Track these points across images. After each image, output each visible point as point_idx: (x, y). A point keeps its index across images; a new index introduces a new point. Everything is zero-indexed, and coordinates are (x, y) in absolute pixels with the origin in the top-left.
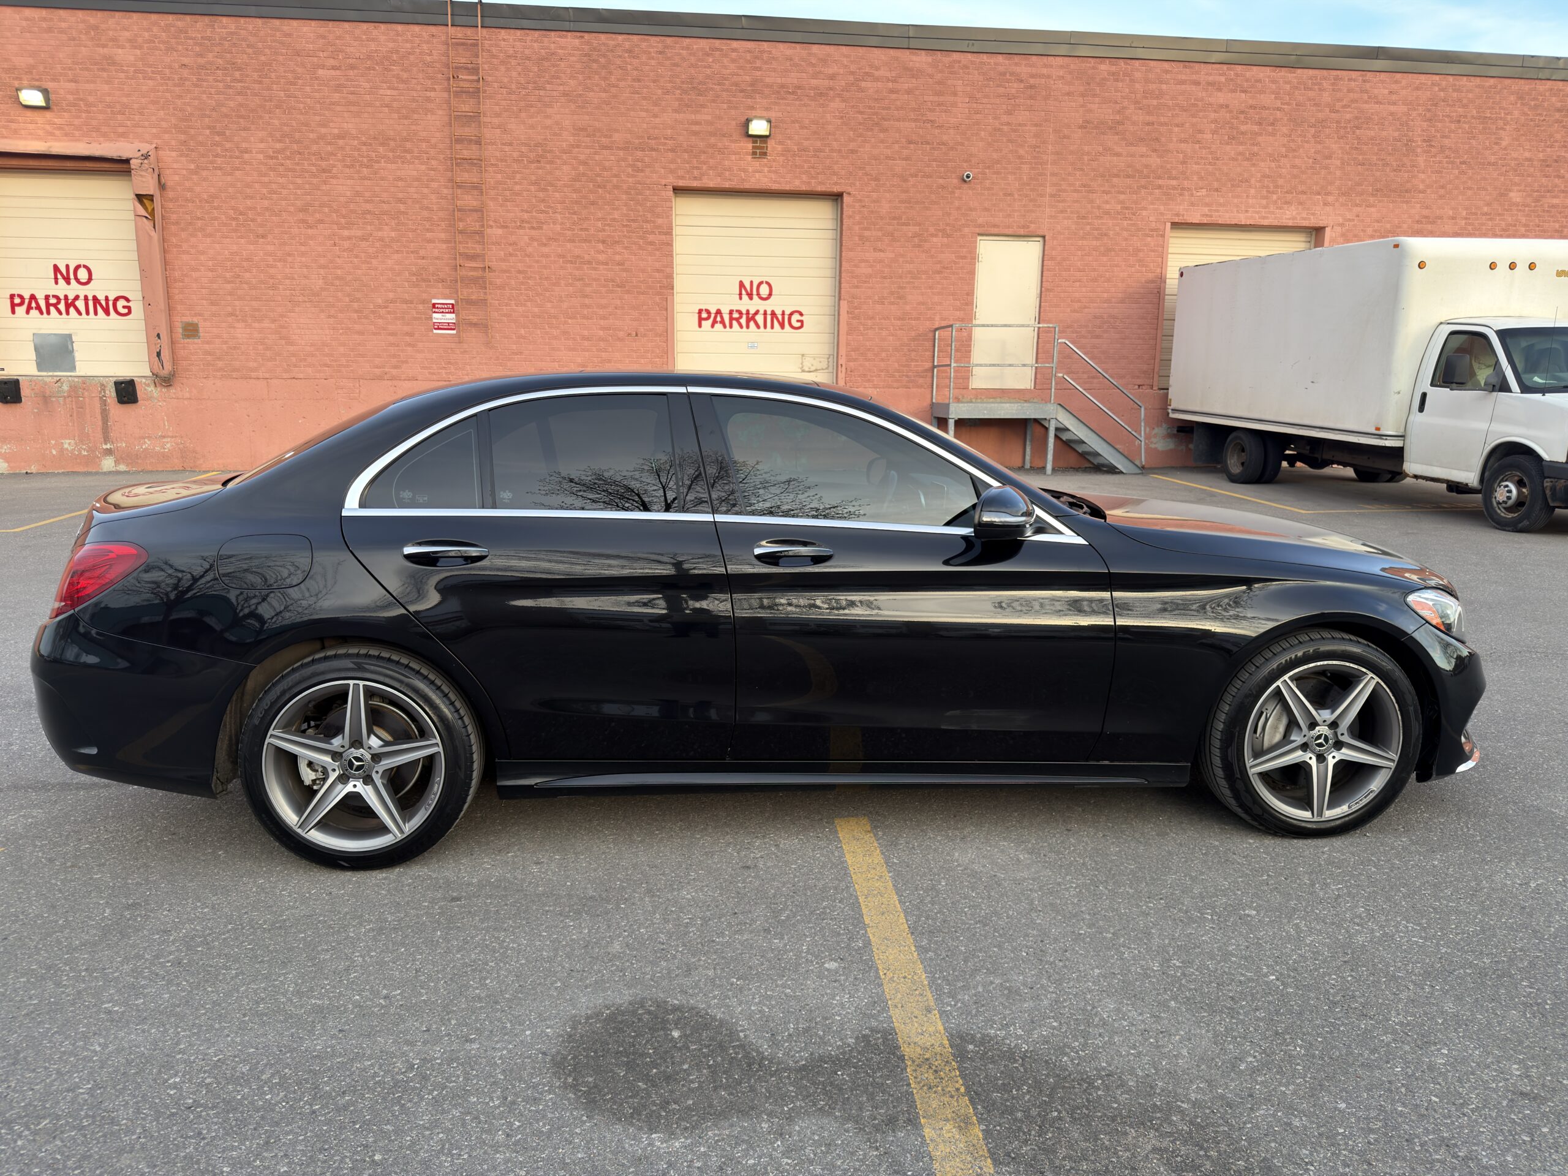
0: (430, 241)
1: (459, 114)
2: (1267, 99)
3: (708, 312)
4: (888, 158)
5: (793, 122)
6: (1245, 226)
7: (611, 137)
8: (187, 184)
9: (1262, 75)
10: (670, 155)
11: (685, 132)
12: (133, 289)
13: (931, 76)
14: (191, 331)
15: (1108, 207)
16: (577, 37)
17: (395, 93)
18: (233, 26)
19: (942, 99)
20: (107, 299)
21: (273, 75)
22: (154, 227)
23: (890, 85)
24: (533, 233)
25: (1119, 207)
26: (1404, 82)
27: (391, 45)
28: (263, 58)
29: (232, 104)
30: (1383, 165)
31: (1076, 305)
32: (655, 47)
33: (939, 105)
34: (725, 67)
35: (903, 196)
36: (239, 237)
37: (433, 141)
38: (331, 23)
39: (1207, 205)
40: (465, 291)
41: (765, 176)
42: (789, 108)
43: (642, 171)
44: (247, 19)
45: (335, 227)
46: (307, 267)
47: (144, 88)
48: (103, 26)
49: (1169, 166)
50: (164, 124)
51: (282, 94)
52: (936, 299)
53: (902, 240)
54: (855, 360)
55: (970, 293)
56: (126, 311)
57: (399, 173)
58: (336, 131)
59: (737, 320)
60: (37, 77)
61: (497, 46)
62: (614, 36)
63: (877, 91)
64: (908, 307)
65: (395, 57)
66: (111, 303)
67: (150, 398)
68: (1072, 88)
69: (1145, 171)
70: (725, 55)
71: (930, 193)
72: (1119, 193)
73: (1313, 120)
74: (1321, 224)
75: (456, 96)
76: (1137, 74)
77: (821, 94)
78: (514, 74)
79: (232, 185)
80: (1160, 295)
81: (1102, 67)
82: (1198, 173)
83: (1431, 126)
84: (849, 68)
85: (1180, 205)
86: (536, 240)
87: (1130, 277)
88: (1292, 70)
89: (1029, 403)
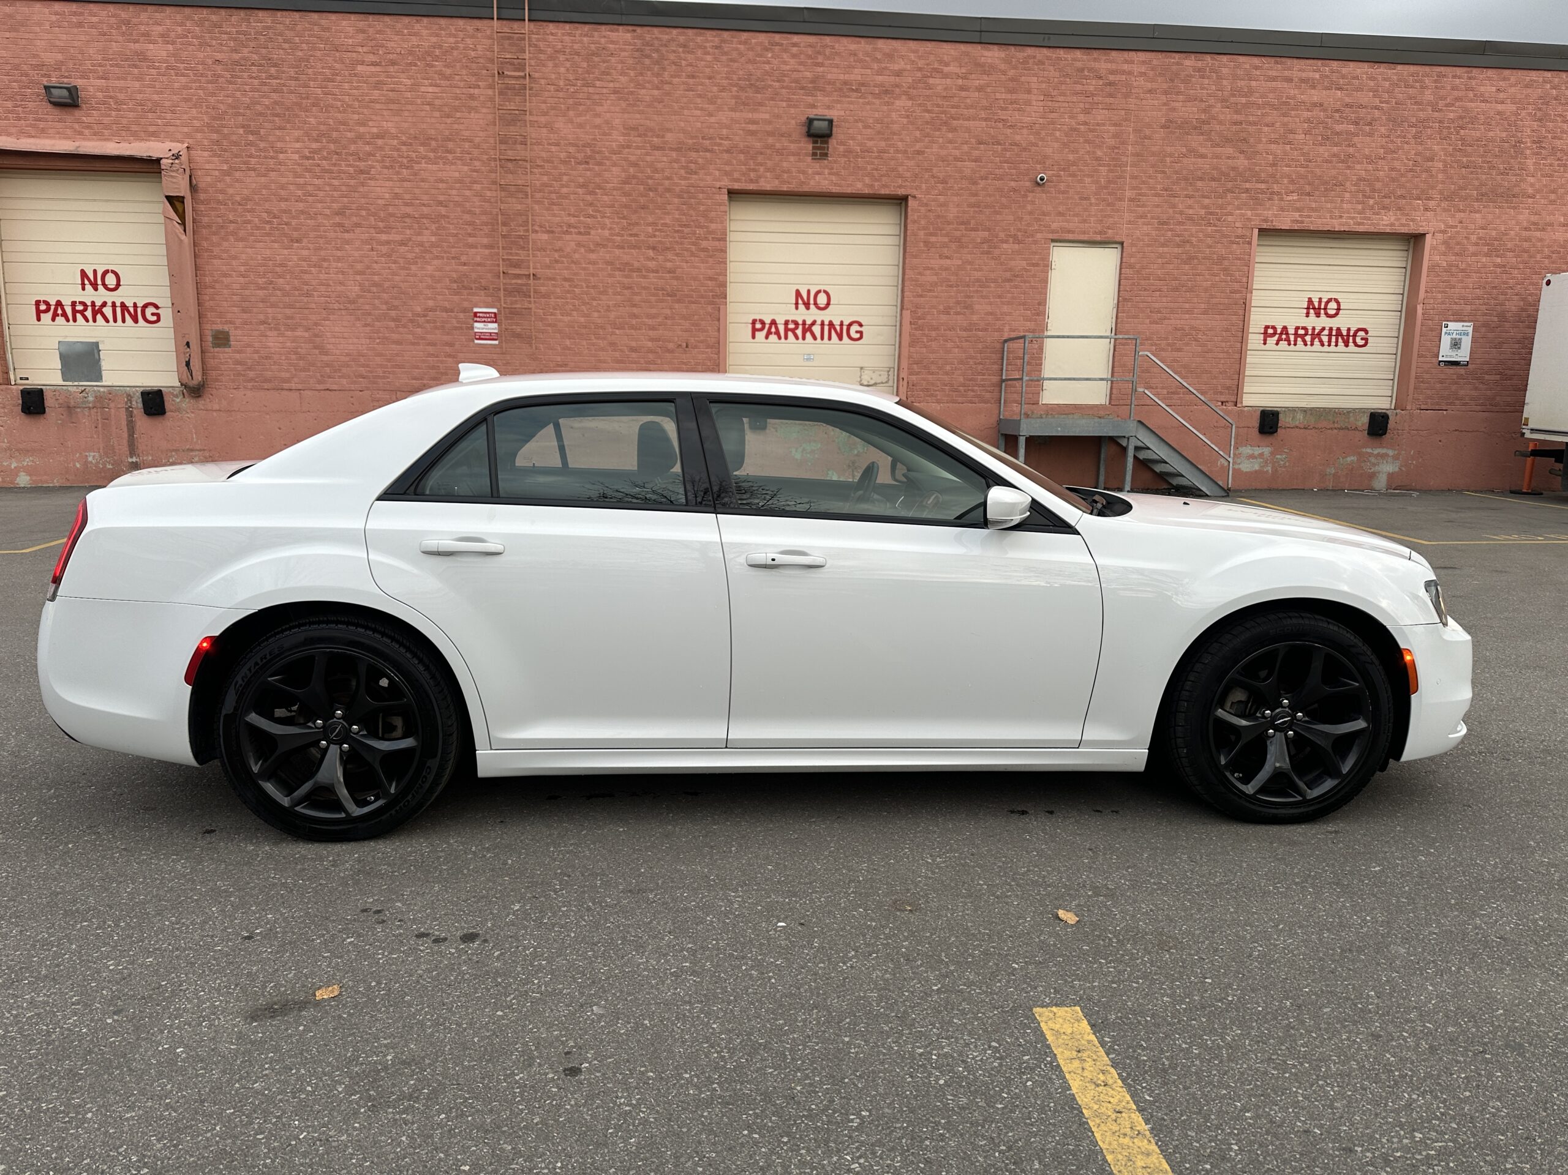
0: (472, 246)
1: (504, 112)
2: (1365, 98)
3: (763, 322)
4: (956, 159)
5: (856, 121)
6: (1339, 232)
7: (663, 137)
8: (220, 185)
9: (1359, 71)
10: (726, 156)
11: (741, 132)
12: (162, 297)
13: (1004, 73)
14: (222, 339)
15: (1191, 211)
16: (628, 31)
17: (436, 89)
18: (269, 20)
19: (1014, 96)
20: (135, 306)
21: (310, 71)
22: (185, 231)
23: (960, 82)
24: (580, 238)
25: (1203, 212)
26: (1513, 79)
28: (300, 54)
29: (267, 102)
32: (712, 41)
33: (1011, 103)
34: (785, 63)
35: (973, 200)
36: (273, 242)
37: (477, 140)
38: (371, 17)
39: (1298, 210)
40: (509, 299)
41: (825, 179)
42: (852, 106)
43: (696, 173)
44: (284, 13)
45: (372, 231)
46: (343, 273)
47: (177, 85)
48: (135, 21)
49: (1257, 168)
50: (196, 123)
51: (319, 91)
52: (1005, 309)
53: (970, 246)
54: (918, 373)
55: (1043, 303)
56: (154, 318)
57: (440, 174)
58: (375, 130)
59: (793, 331)
60: (66, 74)
61: (545, 40)
62: (668, 30)
63: (945, 89)
64: (975, 318)
65: (437, 52)
66: (139, 310)
67: (178, 410)
68: (1155, 86)
69: (1232, 174)
70: (785, 51)
71: (1001, 196)
72: (1204, 197)
73: (1414, 120)
74: (1421, 231)
75: (500, 93)
76: (1225, 71)
77: (886, 92)
78: (562, 70)
79: (266, 187)
80: (1245, 307)
81: (1187, 63)
82: (1289, 176)
83: (1541, 126)
84: (917, 64)
85: (1269, 209)
86: (583, 246)
87: (1213, 286)
88: (1392, 66)
89: (1105, 420)
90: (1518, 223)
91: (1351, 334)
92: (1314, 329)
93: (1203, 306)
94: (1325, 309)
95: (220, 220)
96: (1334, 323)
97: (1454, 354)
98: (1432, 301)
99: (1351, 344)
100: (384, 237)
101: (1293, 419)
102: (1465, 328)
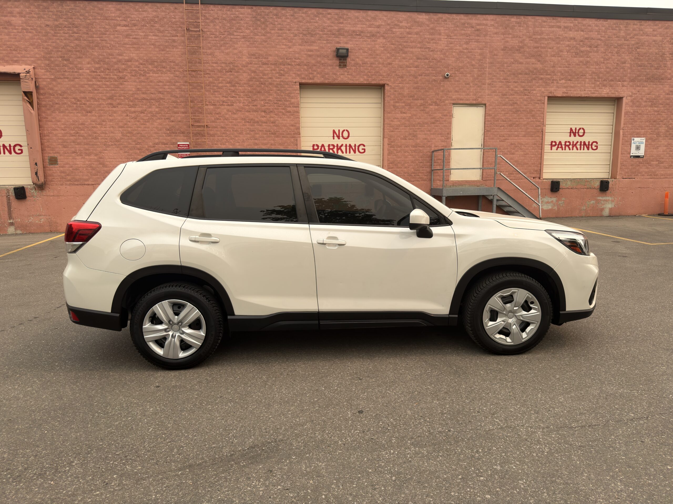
0: (176, 113)
1: (190, 48)
2: (594, 35)
3: (317, 145)
4: (407, 66)
5: (359, 49)
6: (584, 97)
7: (267, 58)
8: (50, 86)
9: (591, 22)
10: (298, 67)
11: (305, 56)
12: (23, 141)
13: (428, 26)
14: (54, 161)
15: (517, 89)
16: (249, 8)
17: (156, 38)
18: (73, 5)
19: (433, 37)
20: (10, 146)
21: (94, 30)
22: (33, 108)
23: (408, 30)
24: (229, 107)
25: (522, 89)
27: (155, 14)
28: (88, 21)
29: (72, 45)
30: (651, 66)
31: (502, 138)
32: (289, 13)
33: (432, 40)
34: (325, 22)
35: (415, 85)
36: (77, 113)
37: (177, 62)
38: (123, 3)
39: (565, 87)
40: (195, 138)
41: (346, 77)
42: (357, 42)
43: (284, 75)
44: (80, 2)
45: (127, 106)
46: (113, 127)
47: (27, 37)
48: (4, 6)
50: (37, 56)
51: (98, 39)
52: (432, 136)
53: (415, 107)
54: (392, 168)
55: (449, 133)
56: (20, 152)
57: (159, 79)
58: (127, 58)
61: (209, 13)
62: (268, 8)
63: (401, 33)
65: (156, 19)
66: (12, 148)
67: (33, 196)
68: (498, 31)
69: (535, 71)
70: (325, 17)
71: (429, 84)
72: (522, 82)
73: (616, 45)
74: (621, 96)
75: (188, 39)
77: (373, 36)
78: (218, 27)
79: (73, 86)
80: (542, 132)
81: (513, 20)
82: (560, 72)
84: (387, 22)
85: (552, 87)
86: (230, 111)
87: (528, 124)
88: (606, 20)
89: (478, 188)
90: (664, 92)
91: (590, 144)
92: (573, 142)
93: (523, 133)
94: (578, 133)
95: (51, 103)
96: (582, 139)
97: (637, 152)
98: (627, 128)
99: (590, 149)
100: (133, 109)
101: (566, 184)
102: (642, 140)
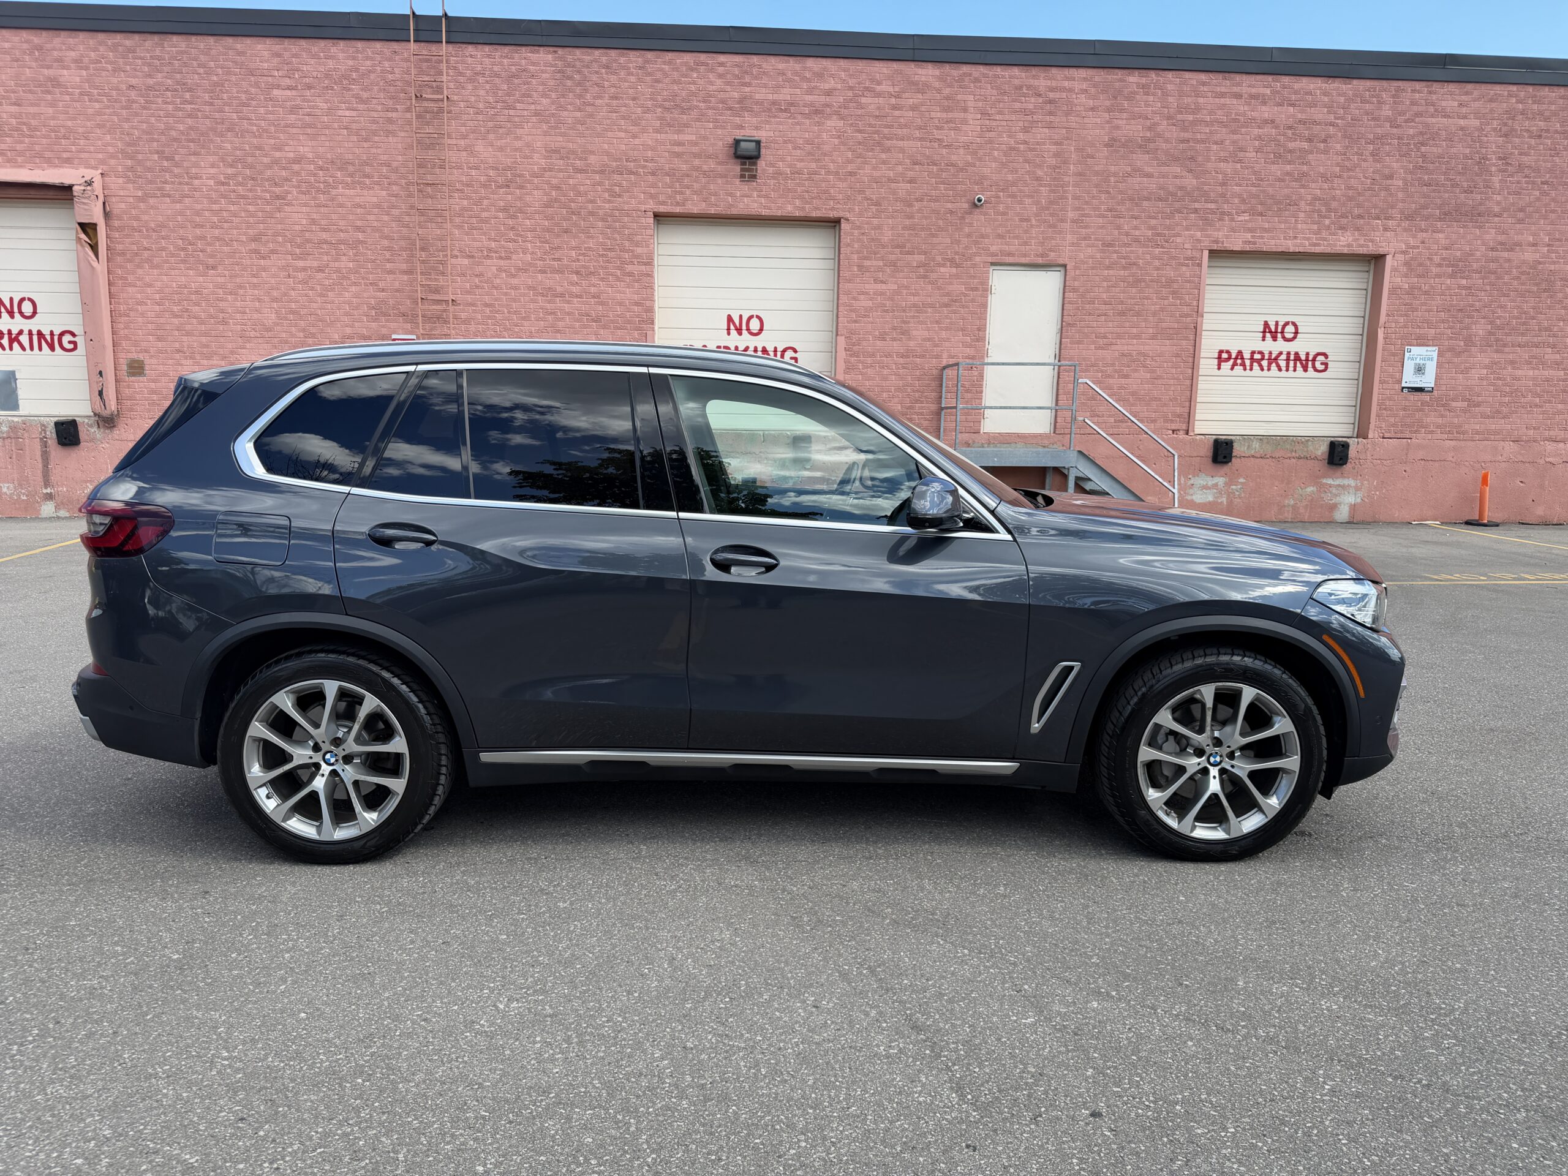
0: (391, 272)
1: (421, 135)
2: (1319, 114)
4: (890, 180)
5: (785, 142)
6: (1294, 254)
7: (586, 159)
8: (134, 212)
9: (1312, 86)
10: (650, 178)
11: (667, 154)
12: (76, 324)
13: (939, 91)
14: (136, 368)
15: (1137, 233)
16: (549, 53)
17: (354, 113)
18: (184, 45)
19: (950, 115)
20: (52, 333)
21: (225, 96)
22: (97, 257)
23: (893, 101)
24: (502, 263)
25: (1150, 233)
28: (215, 78)
29: (181, 127)
30: (1452, 186)
32: (635, 62)
33: (947, 122)
34: (712, 83)
35: (907, 222)
36: (187, 269)
37: (395, 164)
38: (286, 41)
39: (1250, 230)
40: (427, 326)
41: (754, 202)
42: (781, 127)
43: (620, 196)
44: (199, 37)
45: (289, 257)
46: (259, 300)
47: (90, 111)
48: (48, 46)
49: (1206, 188)
50: (111, 149)
51: (235, 116)
52: (944, 334)
53: (906, 270)
55: (982, 328)
56: (71, 346)
57: (357, 199)
58: (292, 155)
61: (463, 62)
62: (589, 50)
63: (878, 108)
64: (912, 344)
65: (354, 75)
66: (56, 338)
67: (93, 440)
68: (1097, 103)
69: (1179, 193)
70: (712, 70)
71: (937, 219)
72: (1150, 217)
73: (1371, 136)
74: (1381, 251)
75: (418, 117)
76: (1169, 87)
77: (817, 112)
78: (482, 93)
79: (181, 214)
80: (1196, 330)
81: (1131, 79)
82: (1240, 196)
83: (1508, 142)
84: (848, 83)
85: (1219, 230)
86: (505, 271)
87: (1162, 310)
88: (1348, 81)
89: (1046, 449)
90: (1484, 244)
91: (1311, 358)
92: (1270, 353)
93: (1151, 330)
94: (1282, 332)
95: (134, 247)
96: (1292, 347)
97: (1418, 380)
98: (1393, 325)
99: (1310, 369)
100: (301, 264)
101: (1249, 447)
102: (1429, 353)
